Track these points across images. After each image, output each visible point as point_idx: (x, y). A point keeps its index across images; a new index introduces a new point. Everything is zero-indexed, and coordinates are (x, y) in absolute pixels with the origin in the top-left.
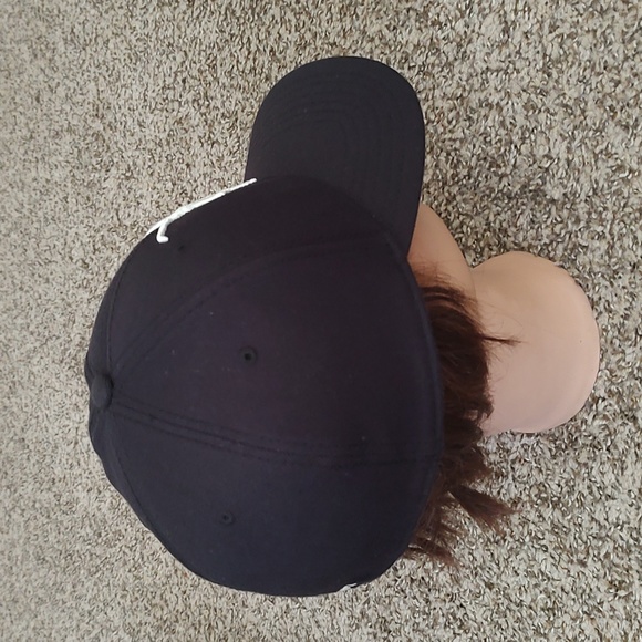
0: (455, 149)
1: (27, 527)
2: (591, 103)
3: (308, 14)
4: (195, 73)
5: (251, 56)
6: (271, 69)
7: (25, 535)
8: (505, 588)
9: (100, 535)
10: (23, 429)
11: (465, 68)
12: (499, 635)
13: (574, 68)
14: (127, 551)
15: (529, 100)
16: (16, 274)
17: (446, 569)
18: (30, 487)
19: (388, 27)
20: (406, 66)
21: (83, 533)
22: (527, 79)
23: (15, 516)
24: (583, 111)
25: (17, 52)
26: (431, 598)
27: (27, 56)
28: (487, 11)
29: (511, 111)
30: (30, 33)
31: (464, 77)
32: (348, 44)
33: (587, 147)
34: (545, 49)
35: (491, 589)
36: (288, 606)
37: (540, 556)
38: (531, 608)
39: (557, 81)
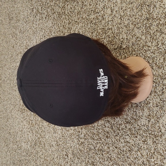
0: (103, 41)
1: (11, 155)
2: (131, 24)
3: (70, 16)
4: (47, 34)
5: (59, 28)
6: (63, 30)
7: (10, 158)
8: (120, 147)
9: (27, 154)
10: (10, 130)
11: (104, 22)
12: (119, 160)
13: (126, 17)
14: (34, 157)
15: (118, 26)
16: (8, 90)
17: (106, 145)
18: (11, 145)
19: (87, 15)
20: (91, 24)
21: (24, 154)
22: (117, 21)
23: (8, 153)
24: (129, 26)
25: (9, 37)
26: (103, 154)
27: (11, 38)
28: (108, 8)
29: (114, 29)
30: (12, 32)
31: (104, 24)
32: (79, 21)
33: (130, 35)
34: (120, 14)
35: (116, 148)
36: (71, 164)
37: (127, 137)
38: (126, 151)
39: (123, 21)
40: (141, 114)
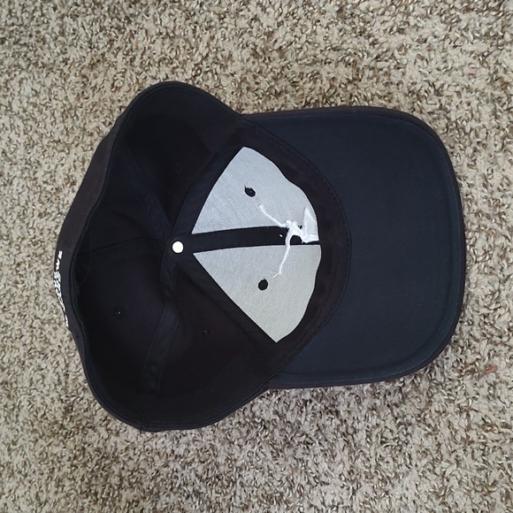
40: (324, 466)
